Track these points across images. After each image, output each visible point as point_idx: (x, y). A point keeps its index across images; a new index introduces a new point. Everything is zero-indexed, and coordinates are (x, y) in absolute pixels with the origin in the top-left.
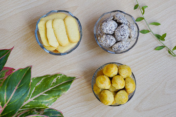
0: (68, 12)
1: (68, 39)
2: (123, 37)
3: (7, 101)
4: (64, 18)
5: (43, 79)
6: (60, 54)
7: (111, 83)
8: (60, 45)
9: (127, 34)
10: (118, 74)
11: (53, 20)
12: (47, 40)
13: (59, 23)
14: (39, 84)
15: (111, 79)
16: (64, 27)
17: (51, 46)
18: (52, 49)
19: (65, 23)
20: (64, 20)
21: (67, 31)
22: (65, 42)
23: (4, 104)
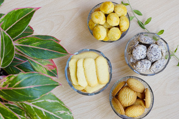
0: (100, 52)
1: (97, 80)
2: (157, 57)
3: (15, 87)
4: (95, 57)
5: (56, 101)
6: (87, 94)
7: (106, 19)
8: (89, 85)
9: (159, 52)
10: (114, 12)
11: (85, 59)
12: (77, 79)
13: (90, 62)
14: (50, 101)
15: (106, 15)
16: (95, 67)
17: (79, 85)
18: (80, 89)
19: (96, 63)
20: (95, 60)
21: (97, 72)
22: (94, 82)
23: (12, 86)
